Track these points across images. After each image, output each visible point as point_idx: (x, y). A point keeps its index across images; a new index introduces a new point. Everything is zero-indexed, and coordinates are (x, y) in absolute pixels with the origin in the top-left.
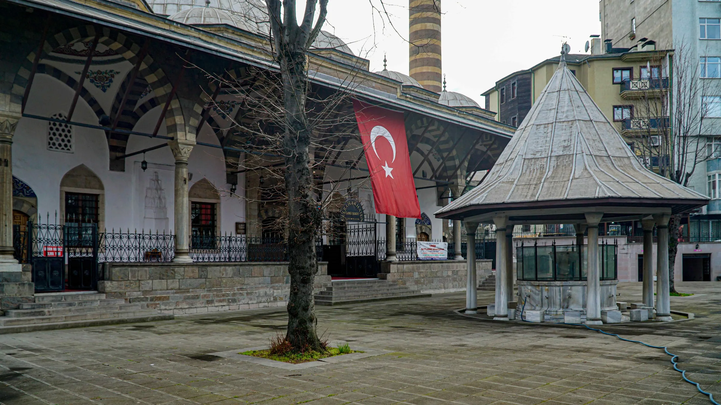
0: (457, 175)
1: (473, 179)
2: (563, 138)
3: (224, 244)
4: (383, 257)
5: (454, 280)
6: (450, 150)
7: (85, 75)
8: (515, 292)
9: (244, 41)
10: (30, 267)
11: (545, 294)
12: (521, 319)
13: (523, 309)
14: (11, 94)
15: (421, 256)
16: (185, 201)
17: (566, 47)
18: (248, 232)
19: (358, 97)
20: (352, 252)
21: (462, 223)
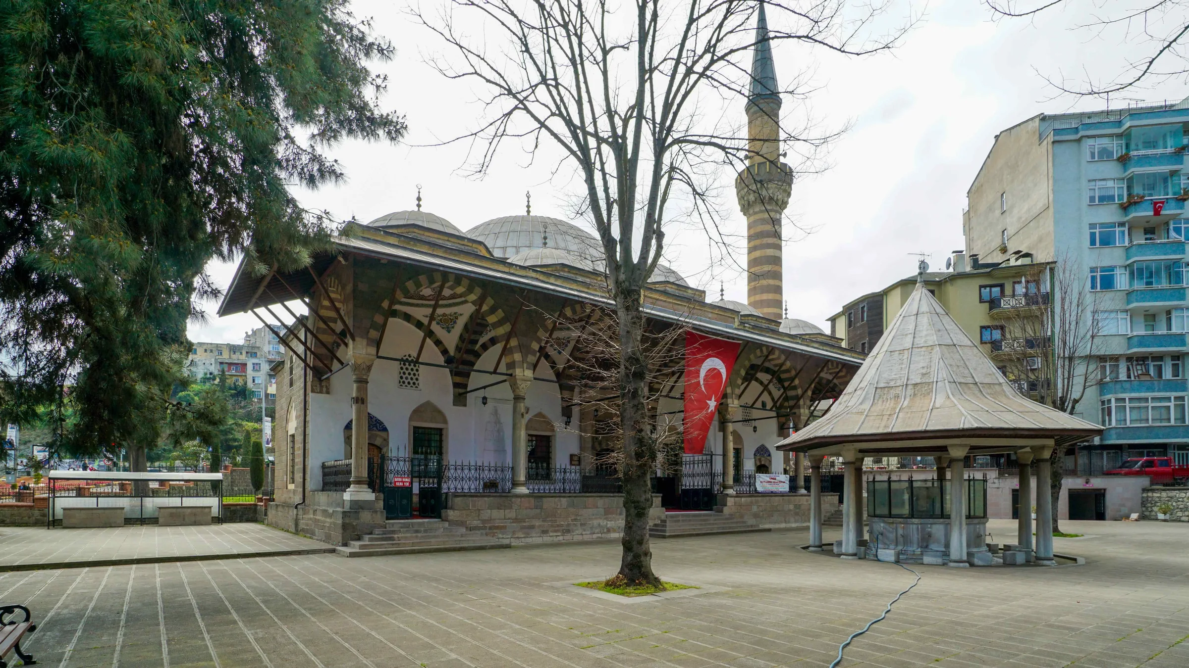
0: (799, 405)
1: (817, 408)
2: (921, 365)
3: (559, 476)
4: (719, 490)
5: (797, 514)
6: (792, 379)
7: (432, 318)
8: (866, 529)
9: (580, 279)
10: (382, 496)
11: (900, 532)
12: (873, 555)
13: (875, 548)
14: (368, 339)
15: (759, 489)
16: (523, 434)
17: (923, 265)
18: (583, 463)
19: (694, 328)
20: (687, 484)
21: (805, 456)
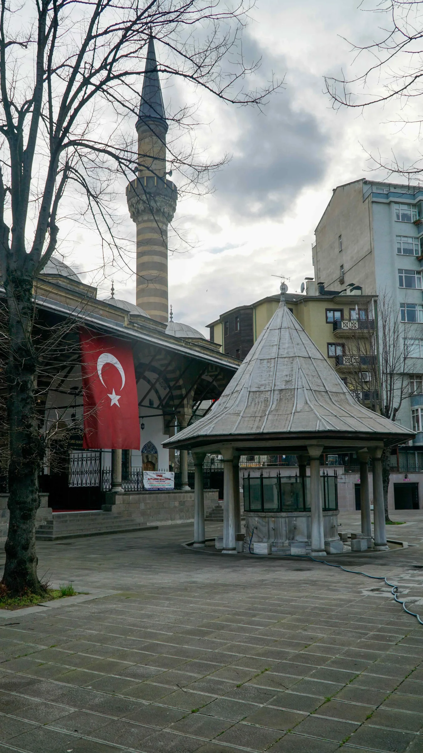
0: (184, 404)
1: (199, 408)
2: (285, 373)
4: (108, 487)
5: (181, 511)
6: (177, 380)
8: (243, 523)
11: (272, 525)
12: (249, 551)
13: (251, 541)
15: (147, 486)
17: (283, 287)
19: (86, 324)
20: (75, 482)
21: (188, 453)
